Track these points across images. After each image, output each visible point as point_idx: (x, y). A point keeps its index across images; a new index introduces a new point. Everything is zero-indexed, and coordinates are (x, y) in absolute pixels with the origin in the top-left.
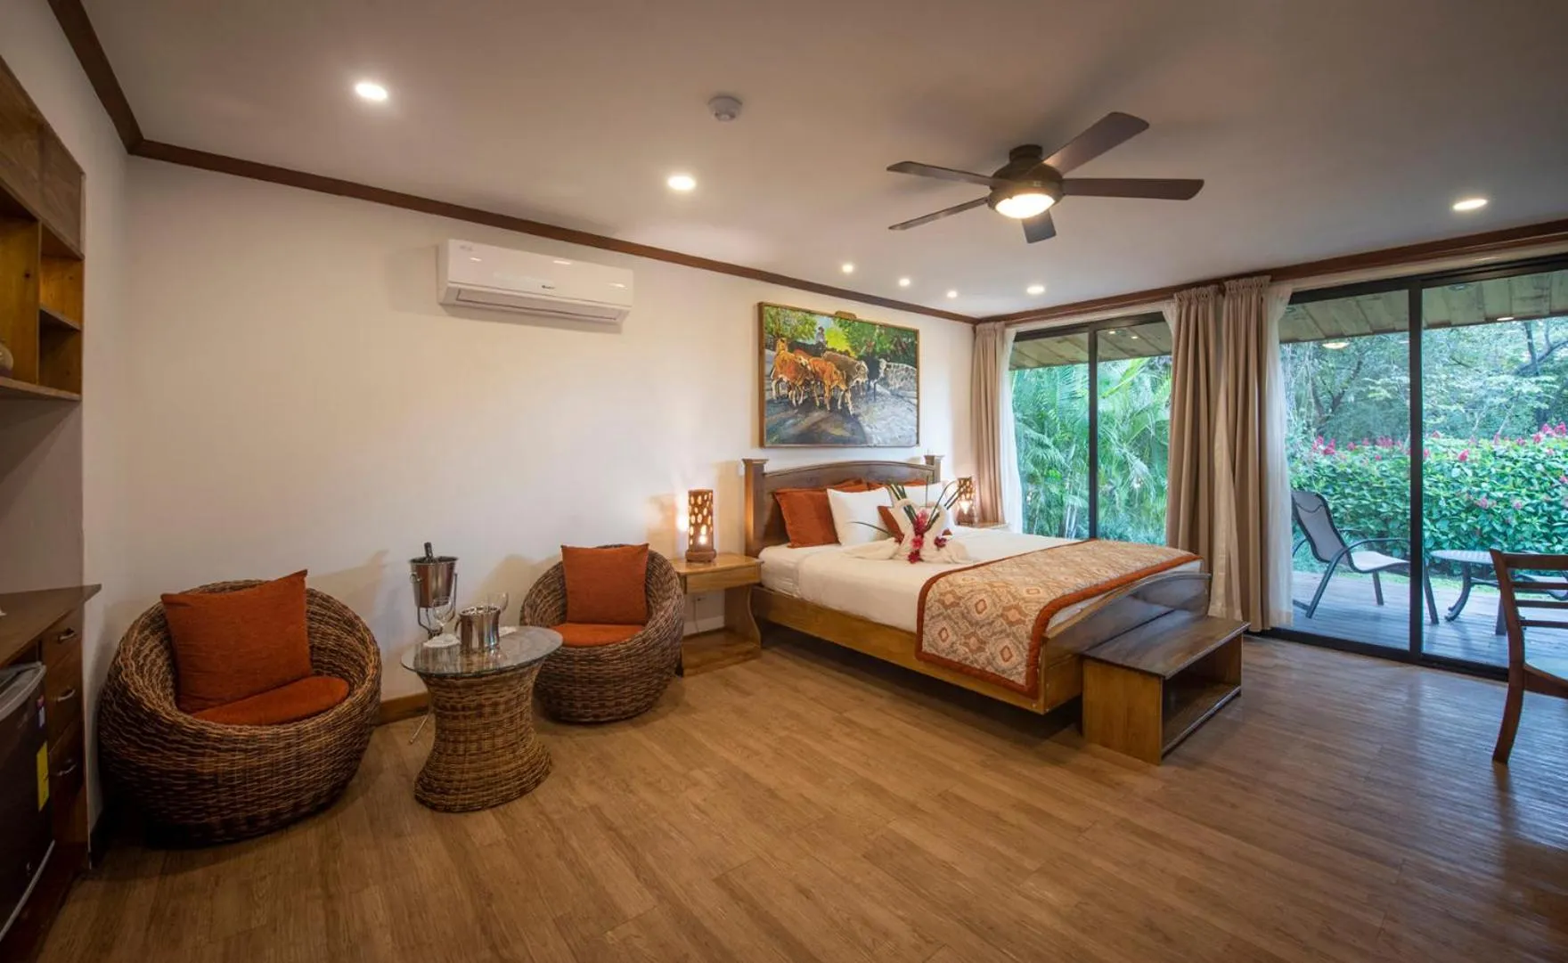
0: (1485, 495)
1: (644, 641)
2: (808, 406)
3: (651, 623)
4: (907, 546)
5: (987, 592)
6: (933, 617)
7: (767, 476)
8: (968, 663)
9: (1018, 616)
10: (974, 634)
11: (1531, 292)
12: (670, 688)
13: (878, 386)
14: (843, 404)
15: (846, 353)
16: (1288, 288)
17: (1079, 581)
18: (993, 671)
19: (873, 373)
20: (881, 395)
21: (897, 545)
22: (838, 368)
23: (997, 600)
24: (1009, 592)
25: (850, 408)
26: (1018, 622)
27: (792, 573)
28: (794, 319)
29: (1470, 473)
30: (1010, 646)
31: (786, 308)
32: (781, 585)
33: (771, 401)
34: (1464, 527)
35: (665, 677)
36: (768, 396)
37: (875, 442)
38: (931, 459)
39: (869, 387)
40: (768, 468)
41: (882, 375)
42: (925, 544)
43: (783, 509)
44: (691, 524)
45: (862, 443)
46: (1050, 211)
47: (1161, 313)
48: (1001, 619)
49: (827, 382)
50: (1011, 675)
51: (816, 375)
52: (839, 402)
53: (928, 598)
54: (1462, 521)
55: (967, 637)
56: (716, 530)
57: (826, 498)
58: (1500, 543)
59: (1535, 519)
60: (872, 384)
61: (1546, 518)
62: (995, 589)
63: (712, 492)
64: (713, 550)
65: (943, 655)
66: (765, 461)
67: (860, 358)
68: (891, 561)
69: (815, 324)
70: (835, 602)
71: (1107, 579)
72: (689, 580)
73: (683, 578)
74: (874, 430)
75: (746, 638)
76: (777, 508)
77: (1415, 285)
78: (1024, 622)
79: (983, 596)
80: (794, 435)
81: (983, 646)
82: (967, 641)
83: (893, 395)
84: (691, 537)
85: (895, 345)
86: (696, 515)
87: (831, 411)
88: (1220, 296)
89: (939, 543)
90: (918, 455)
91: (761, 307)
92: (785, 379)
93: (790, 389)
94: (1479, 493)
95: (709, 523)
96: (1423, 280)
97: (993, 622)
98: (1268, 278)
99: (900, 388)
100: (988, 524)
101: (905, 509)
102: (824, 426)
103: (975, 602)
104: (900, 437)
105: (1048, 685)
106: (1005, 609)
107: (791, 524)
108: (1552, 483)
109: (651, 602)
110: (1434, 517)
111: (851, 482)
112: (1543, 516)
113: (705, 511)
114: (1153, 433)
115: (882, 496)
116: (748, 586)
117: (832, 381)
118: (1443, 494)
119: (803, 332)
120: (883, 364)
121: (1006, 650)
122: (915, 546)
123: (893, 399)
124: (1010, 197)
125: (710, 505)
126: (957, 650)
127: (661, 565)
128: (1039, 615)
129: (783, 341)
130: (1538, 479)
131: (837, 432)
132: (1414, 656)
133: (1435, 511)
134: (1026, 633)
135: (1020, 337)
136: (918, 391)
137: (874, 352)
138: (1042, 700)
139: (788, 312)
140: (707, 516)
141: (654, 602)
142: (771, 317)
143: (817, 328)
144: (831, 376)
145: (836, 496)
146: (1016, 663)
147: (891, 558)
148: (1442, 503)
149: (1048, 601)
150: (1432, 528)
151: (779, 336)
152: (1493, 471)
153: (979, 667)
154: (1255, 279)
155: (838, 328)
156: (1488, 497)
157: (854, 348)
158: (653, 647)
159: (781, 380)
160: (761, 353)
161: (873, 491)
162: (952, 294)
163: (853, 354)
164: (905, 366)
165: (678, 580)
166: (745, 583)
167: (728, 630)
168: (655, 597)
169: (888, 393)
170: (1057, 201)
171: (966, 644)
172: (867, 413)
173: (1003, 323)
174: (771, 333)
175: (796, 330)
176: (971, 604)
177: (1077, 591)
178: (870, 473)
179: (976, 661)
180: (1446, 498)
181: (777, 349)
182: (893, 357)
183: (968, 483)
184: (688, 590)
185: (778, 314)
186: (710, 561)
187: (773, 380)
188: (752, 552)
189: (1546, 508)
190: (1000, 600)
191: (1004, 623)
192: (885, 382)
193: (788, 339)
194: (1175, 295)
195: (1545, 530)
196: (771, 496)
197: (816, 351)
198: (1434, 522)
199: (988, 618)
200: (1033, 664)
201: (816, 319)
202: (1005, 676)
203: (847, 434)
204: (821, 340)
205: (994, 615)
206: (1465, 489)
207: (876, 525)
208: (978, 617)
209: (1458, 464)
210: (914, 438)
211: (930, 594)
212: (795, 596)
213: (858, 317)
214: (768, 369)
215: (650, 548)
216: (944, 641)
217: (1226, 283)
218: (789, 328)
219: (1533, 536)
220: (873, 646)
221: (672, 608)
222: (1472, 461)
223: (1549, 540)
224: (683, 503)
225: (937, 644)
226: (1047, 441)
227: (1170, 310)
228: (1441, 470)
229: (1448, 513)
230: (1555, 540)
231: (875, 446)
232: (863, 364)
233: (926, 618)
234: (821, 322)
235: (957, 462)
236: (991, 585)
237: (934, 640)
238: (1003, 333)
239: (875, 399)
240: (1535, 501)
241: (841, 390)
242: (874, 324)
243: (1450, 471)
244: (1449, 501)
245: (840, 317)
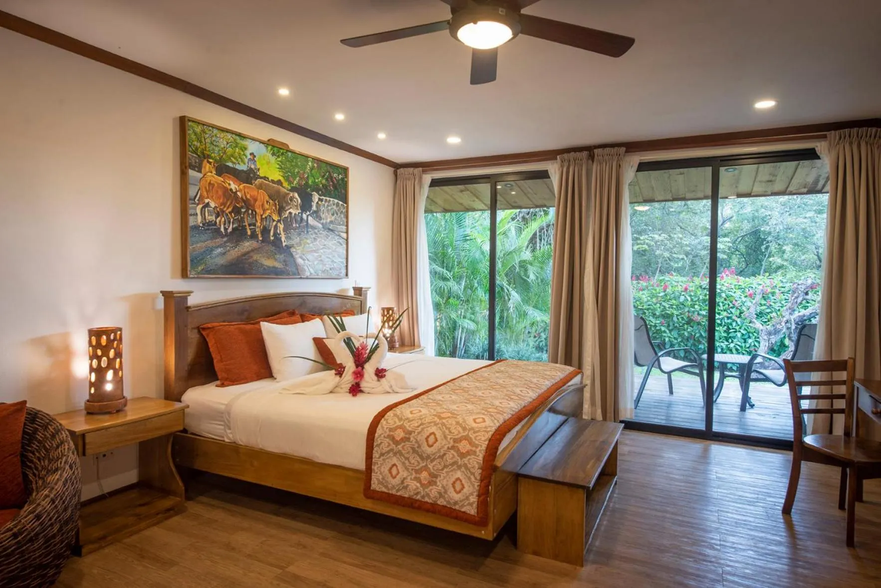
0: (696, 313)
1: (15, 536)
2: (239, 234)
3: (27, 508)
4: (348, 377)
5: (435, 424)
6: (382, 454)
7: (190, 310)
9: (468, 447)
10: (425, 468)
13: (310, 218)
14: (275, 234)
15: (279, 182)
17: (511, 404)
18: (444, 504)
19: (306, 205)
20: (313, 228)
21: (338, 378)
22: (270, 197)
23: (447, 432)
24: (458, 423)
25: (283, 239)
26: (469, 453)
27: (223, 416)
28: (223, 141)
29: (689, 299)
31: (214, 127)
32: (211, 429)
33: (196, 227)
34: (686, 334)
35: (52, 572)
36: (192, 222)
37: (308, 274)
38: (359, 291)
39: (302, 219)
40: (192, 301)
41: (314, 208)
42: (366, 376)
43: (210, 345)
44: (92, 369)
45: (294, 274)
47: (547, 171)
48: (452, 452)
49: (259, 211)
50: (463, 506)
51: (246, 202)
52: (272, 233)
53: (377, 435)
54: (685, 330)
55: (418, 472)
56: (126, 373)
57: (260, 331)
58: (704, 344)
59: (721, 328)
60: (304, 216)
61: (726, 327)
62: (444, 421)
63: (120, 329)
64: (124, 397)
65: (393, 492)
66: (189, 293)
67: (293, 189)
68: (331, 395)
69: (246, 149)
70: (273, 445)
72: (88, 439)
73: (80, 439)
74: (306, 262)
75: (165, 493)
76: (203, 345)
77: (716, 163)
78: (475, 452)
79: (434, 429)
80: (222, 265)
81: (434, 479)
82: (418, 476)
83: (323, 228)
84: (91, 384)
85: (327, 179)
86: (99, 359)
87: (263, 241)
88: (590, 161)
89: (380, 374)
90: (347, 286)
91: (183, 122)
92: (213, 205)
93: (218, 215)
94: (693, 312)
95: (117, 366)
96: (721, 161)
97: (444, 455)
98: (624, 149)
99: (331, 222)
100: (406, 348)
101: (344, 341)
102: (256, 257)
103: (424, 437)
104: (331, 269)
105: (495, 511)
106: (456, 441)
107: (221, 361)
109: (31, 477)
111: (285, 314)
112: (725, 325)
113: (112, 353)
115: (316, 327)
116: (167, 436)
117: (264, 211)
118: (675, 312)
119: (232, 156)
120: (316, 197)
121: (458, 482)
122: (356, 378)
123: (325, 233)
125: (118, 345)
126: (407, 485)
127: (45, 427)
128: (488, 445)
129: (210, 163)
130: (723, 303)
131: (268, 263)
132: (708, 435)
134: (478, 463)
135: (435, 183)
136: (347, 226)
137: (307, 184)
139: (215, 131)
140: (115, 358)
141: (34, 474)
142: (196, 134)
143: (248, 153)
144: (263, 205)
145: (268, 328)
146: (468, 493)
147: (331, 392)
148: (675, 319)
149: (494, 430)
151: (205, 156)
152: (701, 297)
153: (430, 501)
154: (616, 149)
155: (270, 156)
156: (699, 314)
157: (287, 179)
158: (31, 540)
159: (208, 205)
160: (183, 174)
161: (306, 323)
162: (382, 136)
163: (285, 184)
164: (336, 201)
165: (72, 444)
166: (163, 432)
167: (142, 485)
168: (37, 469)
169: (320, 226)
171: (418, 479)
172: (299, 244)
173: (421, 169)
174: (195, 152)
175: (225, 153)
176: (421, 438)
177: (513, 415)
178: (303, 304)
179: (428, 494)
180: (677, 315)
181: (203, 170)
182: (324, 191)
183: (391, 312)
184: (88, 452)
185: (203, 131)
186: (118, 411)
187: (198, 204)
188: (172, 394)
189: (726, 321)
190: (450, 432)
191: (455, 454)
192: (317, 215)
193: (216, 161)
194: (558, 157)
195: (725, 335)
196: (196, 331)
197: (248, 177)
199: (439, 450)
200: (484, 493)
201: (247, 143)
203: (278, 265)
204: (253, 167)
205: (445, 448)
206: (687, 310)
207: (313, 359)
208: (429, 450)
209: (683, 293)
210: (344, 271)
211: (379, 431)
212: (227, 440)
213: (292, 147)
214: (192, 191)
215: (28, 405)
216: (394, 477)
217: (596, 151)
218: (217, 149)
219: (720, 339)
220: (316, 488)
221: (60, 483)
222: (690, 291)
223: (727, 341)
224: (80, 344)
225: (387, 481)
227: (553, 169)
228: (674, 297)
229: (678, 325)
230: (730, 341)
231: (307, 278)
232: (296, 195)
233: (375, 455)
234: (253, 147)
235: (380, 295)
237: (383, 478)
238: (421, 178)
239: (308, 232)
240: (721, 317)
241: (274, 221)
242: (307, 157)
243: (679, 298)
244: (679, 317)
245: (270, 144)
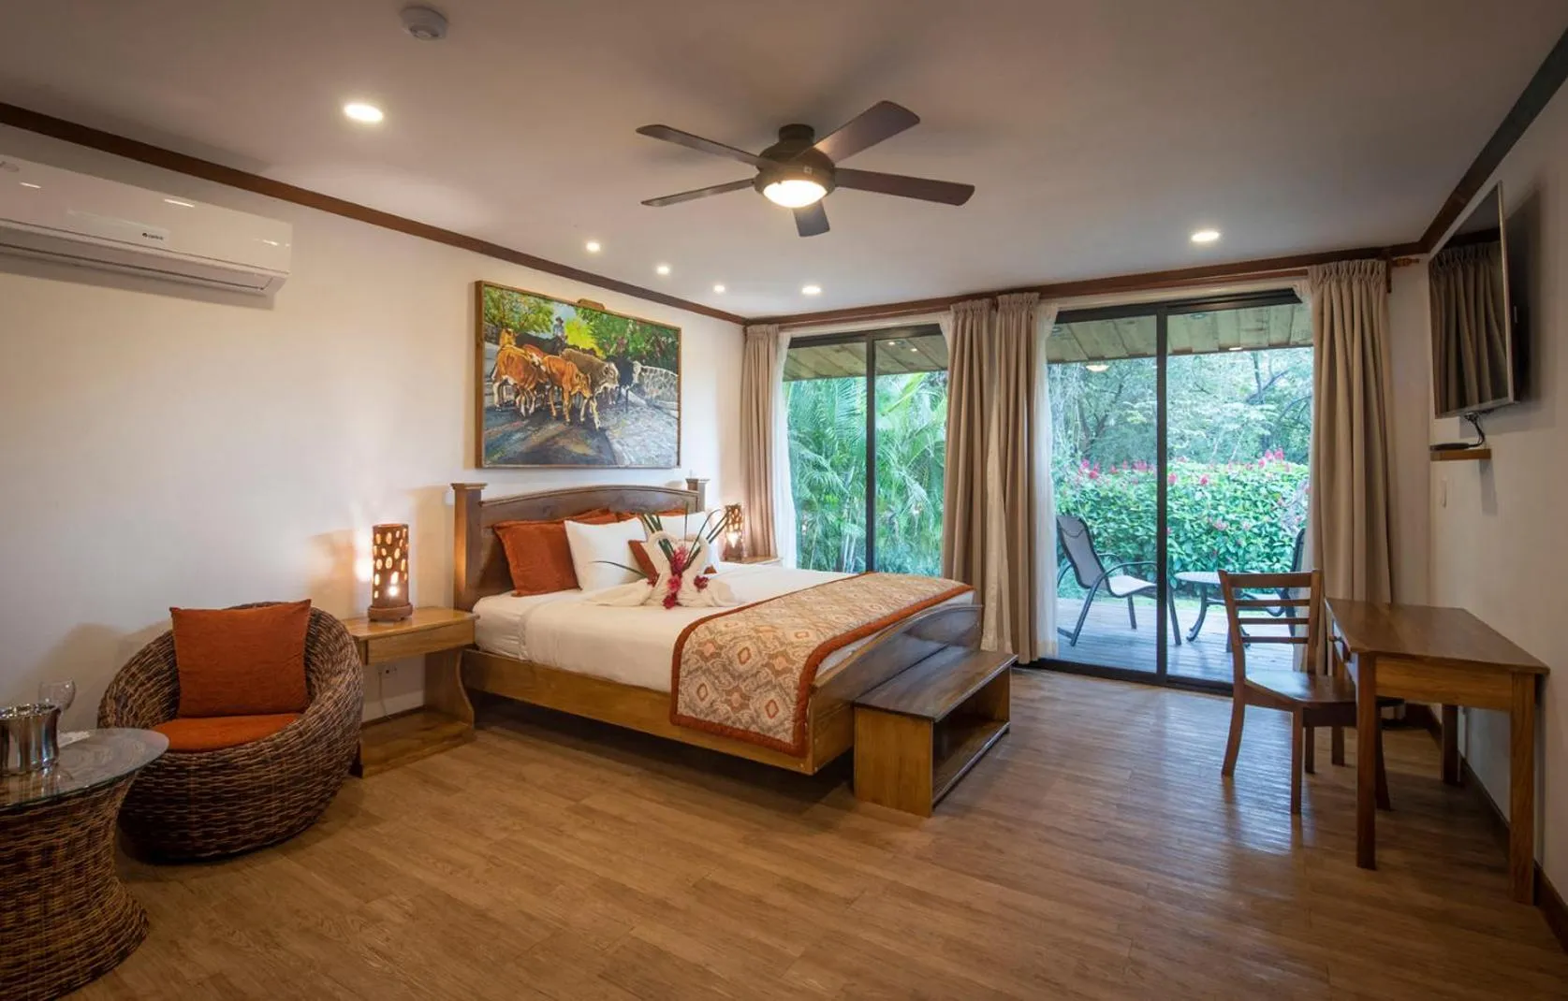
0: (1221, 517)
1: (301, 734)
2: (542, 415)
3: (312, 709)
4: (662, 588)
5: (750, 638)
6: (689, 673)
7: (484, 505)
8: (729, 723)
9: (785, 664)
10: (737, 689)
11: (1253, 325)
12: (342, 793)
13: (630, 393)
14: (588, 415)
15: (592, 351)
16: (1054, 307)
17: (851, 619)
18: (758, 730)
19: (625, 378)
20: (634, 405)
21: (649, 587)
22: (580, 370)
23: (762, 647)
24: (776, 638)
25: (596, 420)
26: (786, 671)
27: (516, 629)
28: (524, 305)
29: (1209, 496)
30: (775, 700)
31: (514, 290)
32: (504, 646)
33: (492, 409)
34: (1205, 549)
35: (334, 780)
36: (487, 402)
37: (627, 463)
38: (693, 484)
39: (620, 395)
40: (486, 495)
41: (636, 380)
42: (683, 585)
43: (506, 547)
44: (376, 571)
45: (610, 463)
46: (823, 201)
47: (938, 324)
48: (767, 669)
49: (567, 387)
50: (778, 732)
51: (550, 376)
52: (582, 413)
53: (684, 650)
54: (1203, 543)
55: (729, 693)
56: (412, 578)
57: (564, 532)
58: (1233, 564)
59: (1259, 539)
60: (623, 391)
61: (1268, 539)
62: (761, 634)
63: (406, 527)
64: (409, 604)
65: (701, 717)
66: (483, 485)
67: (609, 359)
68: (640, 607)
69: (551, 313)
70: (572, 662)
71: (880, 617)
72: (372, 646)
73: (363, 644)
74: (626, 447)
75: (453, 717)
76: (499, 543)
77: (1162, 311)
78: (790, 671)
79: (748, 644)
80: (521, 453)
81: (747, 702)
82: (729, 698)
83: (648, 405)
84: (375, 588)
85: (652, 345)
86: (384, 559)
87: (571, 423)
88: (994, 312)
89: (700, 583)
90: (679, 478)
91: (479, 287)
92: (511, 381)
93: (517, 394)
94: (1216, 516)
95: (403, 568)
96: (1168, 307)
97: (758, 672)
98: (1037, 295)
99: (658, 397)
100: (759, 559)
101: (660, 543)
102: (562, 442)
103: (737, 652)
104: (657, 456)
105: (816, 741)
106: (771, 657)
107: (518, 566)
108: (1272, 505)
109: (314, 681)
110: (1181, 540)
111: (597, 511)
112: (1266, 536)
113: (397, 554)
114: (932, 455)
115: (633, 528)
116: (457, 649)
117: (573, 386)
118: (1189, 517)
119: (535, 323)
120: (638, 367)
121: (772, 705)
122: (671, 587)
123: (650, 411)
124: (780, 183)
125: (404, 545)
126: (717, 709)
127: (329, 629)
128: (807, 661)
129: (509, 333)
130: (1263, 502)
131: (578, 449)
132: (1161, 679)
133: (1182, 534)
134: (794, 682)
135: (795, 343)
136: (679, 401)
137: (626, 352)
138: (810, 759)
139: (516, 295)
140: (400, 559)
141: (318, 679)
142: (493, 300)
143: (553, 318)
144: (571, 379)
145: (574, 529)
146: (783, 717)
147: (640, 604)
148: (1187, 526)
149: (816, 645)
150: (1179, 550)
151: (502, 325)
152: (1228, 495)
153: (741, 727)
154: (1026, 294)
155: (581, 320)
156: (1224, 520)
157: (602, 347)
158: (315, 741)
159: (506, 382)
160: (479, 347)
161: (622, 523)
162: (719, 289)
163: (600, 353)
164: (664, 371)
165: (355, 647)
166: (452, 645)
167: (428, 709)
168: (320, 673)
169: (644, 402)
170: (830, 190)
171: (728, 702)
172: (616, 426)
173: (777, 326)
174: (492, 321)
175: (526, 320)
176: (733, 654)
177: (848, 632)
178: (621, 500)
179: (739, 720)
180: (1191, 521)
181: (501, 342)
182: (649, 359)
183: (737, 511)
184: (371, 660)
185: (502, 297)
186: (403, 619)
187: (494, 382)
188: (463, 603)
189: (1268, 529)
190: (766, 646)
191: (770, 672)
192: (639, 389)
193: (515, 330)
194: (952, 307)
195: (1268, 550)
196: (490, 530)
197: (554, 346)
198: (1181, 544)
199: (753, 667)
200: (801, 717)
201: (552, 306)
202: (771, 734)
203: (591, 452)
204: (560, 334)
205: (759, 665)
206: (1205, 512)
207: (624, 564)
208: (742, 668)
209: (1199, 488)
210: (674, 459)
211: (687, 645)
212: (521, 658)
213: (608, 308)
214: (488, 366)
215: (312, 606)
216: (702, 700)
217: (999, 298)
218: (517, 316)
219: (1259, 556)
220: (619, 714)
221: (344, 686)
222: (1211, 485)
223: (1270, 560)
224: (365, 543)
225: (695, 705)
226: (825, 463)
227: (946, 321)
228: (1187, 494)
229: (1192, 536)
230: (1275, 559)
231: (626, 468)
232: (613, 366)
233: (683, 673)
234: (559, 311)
235: (724, 488)
236: (757, 631)
237: (691, 701)
238: (777, 337)
239: (627, 410)
240: (1259, 523)
241: (585, 398)
242: (626, 318)
243: (1194, 494)
244: (1194, 524)
245: (583, 306)
